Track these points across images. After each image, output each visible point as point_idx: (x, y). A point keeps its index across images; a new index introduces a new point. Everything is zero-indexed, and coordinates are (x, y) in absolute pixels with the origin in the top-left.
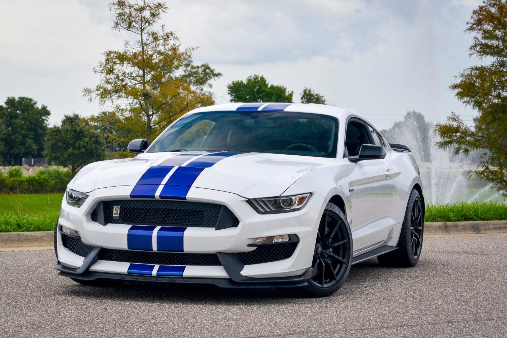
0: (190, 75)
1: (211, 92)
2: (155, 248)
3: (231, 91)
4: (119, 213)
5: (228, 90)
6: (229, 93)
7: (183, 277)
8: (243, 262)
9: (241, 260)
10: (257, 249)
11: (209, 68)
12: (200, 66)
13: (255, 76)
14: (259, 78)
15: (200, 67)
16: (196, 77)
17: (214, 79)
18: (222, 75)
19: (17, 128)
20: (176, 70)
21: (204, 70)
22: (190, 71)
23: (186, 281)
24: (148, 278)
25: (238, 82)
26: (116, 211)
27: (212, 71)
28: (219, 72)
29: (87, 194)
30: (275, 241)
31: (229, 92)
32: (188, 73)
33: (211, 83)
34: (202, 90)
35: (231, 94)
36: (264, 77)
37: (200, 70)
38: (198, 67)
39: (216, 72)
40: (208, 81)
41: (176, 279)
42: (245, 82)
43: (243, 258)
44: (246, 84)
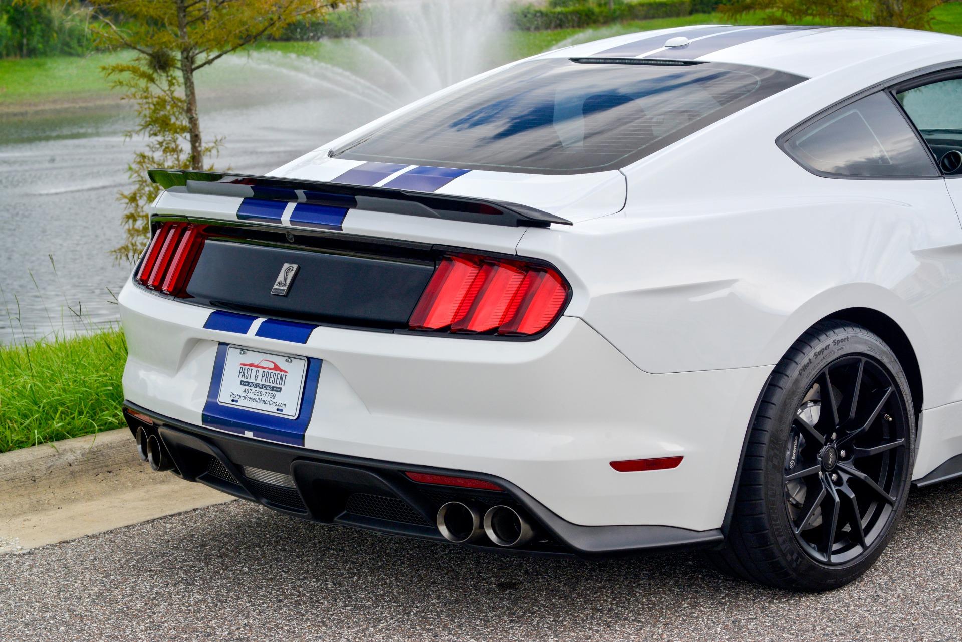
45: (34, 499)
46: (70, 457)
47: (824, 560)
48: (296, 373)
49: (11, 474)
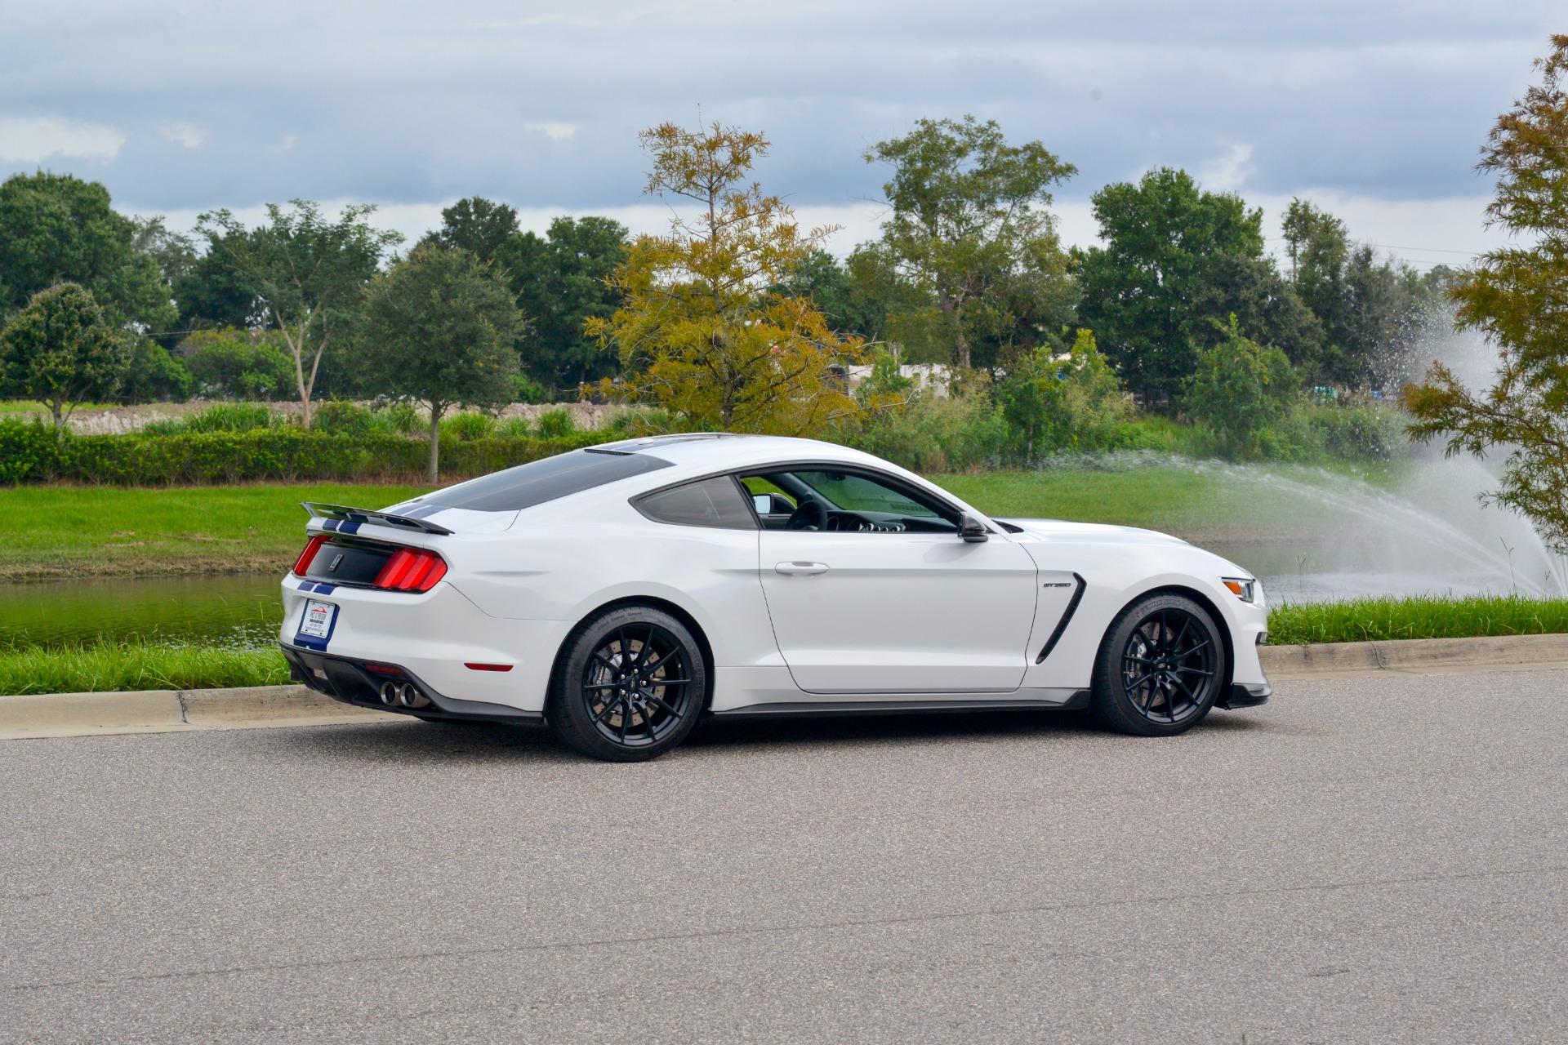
0: (994, 172)
1: (1050, 214)
3: (1101, 210)
5: (1095, 209)
6: (1097, 217)
11: (1044, 154)
12: (1020, 148)
13: (1164, 171)
14: (1174, 175)
15: (1022, 152)
16: (1008, 176)
17: (1057, 180)
18: (1077, 171)
19: (578, 298)
20: (958, 161)
21: (1032, 159)
22: (996, 160)
25: (1119, 187)
27: (1051, 161)
28: (1069, 163)
31: (1097, 212)
32: (991, 167)
33: (1048, 193)
34: (1026, 208)
35: (1101, 218)
36: (1186, 172)
37: (1022, 158)
38: (1016, 152)
39: (1061, 163)
40: (1042, 188)
42: (1138, 186)
44: (1139, 190)
45: (259, 713)
46: (290, 692)
47: (619, 741)
48: (330, 611)
49: (247, 697)
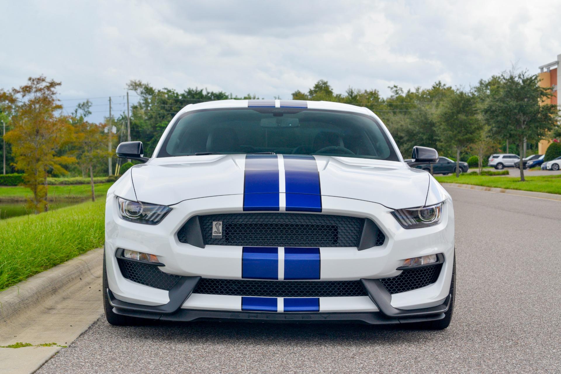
2: (281, 275)
4: (221, 231)
7: (320, 312)
8: (389, 291)
9: (387, 288)
10: (403, 273)
23: (326, 318)
24: (273, 315)
26: (217, 229)
29: (170, 207)
30: (423, 262)
41: (311, 315)
43: (389, 285)
